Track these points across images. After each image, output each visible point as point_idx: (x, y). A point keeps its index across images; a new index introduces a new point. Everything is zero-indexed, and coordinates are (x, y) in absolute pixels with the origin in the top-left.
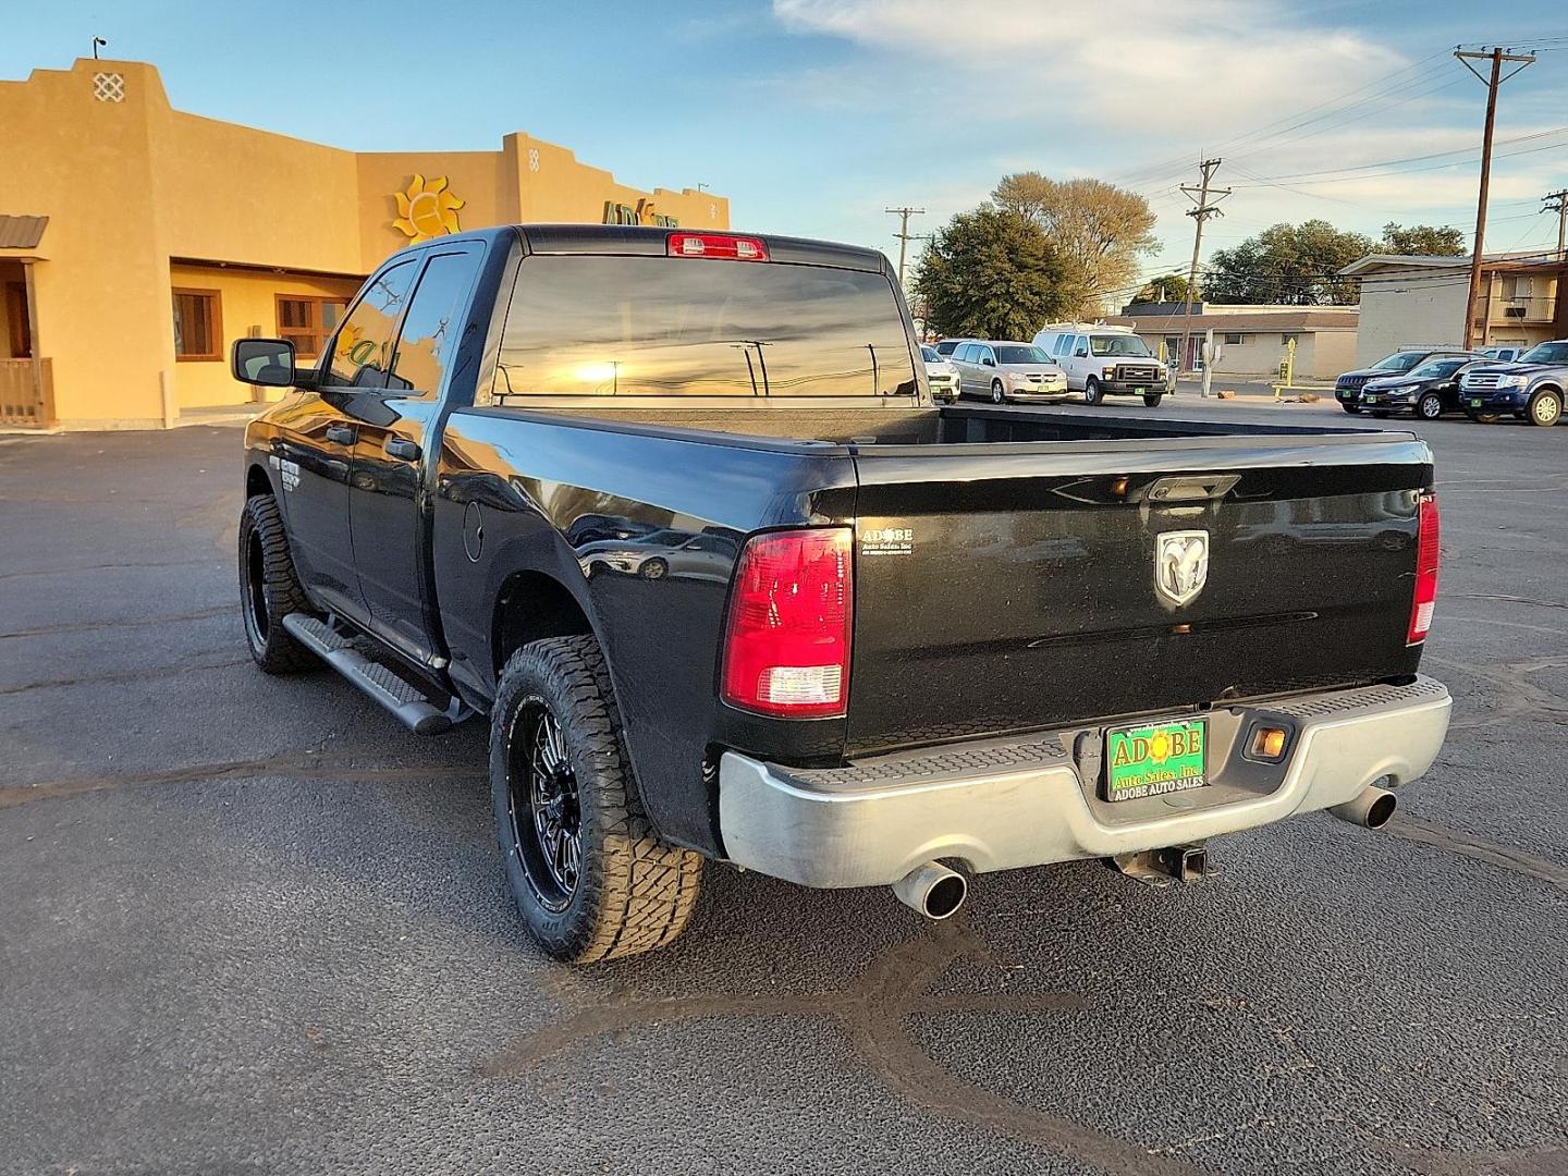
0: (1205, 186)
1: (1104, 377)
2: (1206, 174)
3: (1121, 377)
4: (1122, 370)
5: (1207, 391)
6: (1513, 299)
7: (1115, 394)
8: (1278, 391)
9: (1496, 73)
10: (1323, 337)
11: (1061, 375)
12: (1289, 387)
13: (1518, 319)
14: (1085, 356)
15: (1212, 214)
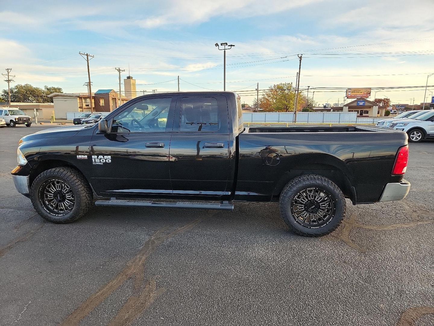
0: (8, 74)
1: (16, 120)
2: (8, 72)
3: (20, 120)
4: (20, 118)
5: (37, 122)
6: (86, 103)
7: (19, 124)
8: (52, 122)
9: (88, 58)
10: (44, 110)
11: (3, 120)
12: (55, 121)
13: (88, 107)
14: (8, 115)
15: (12, 81)
